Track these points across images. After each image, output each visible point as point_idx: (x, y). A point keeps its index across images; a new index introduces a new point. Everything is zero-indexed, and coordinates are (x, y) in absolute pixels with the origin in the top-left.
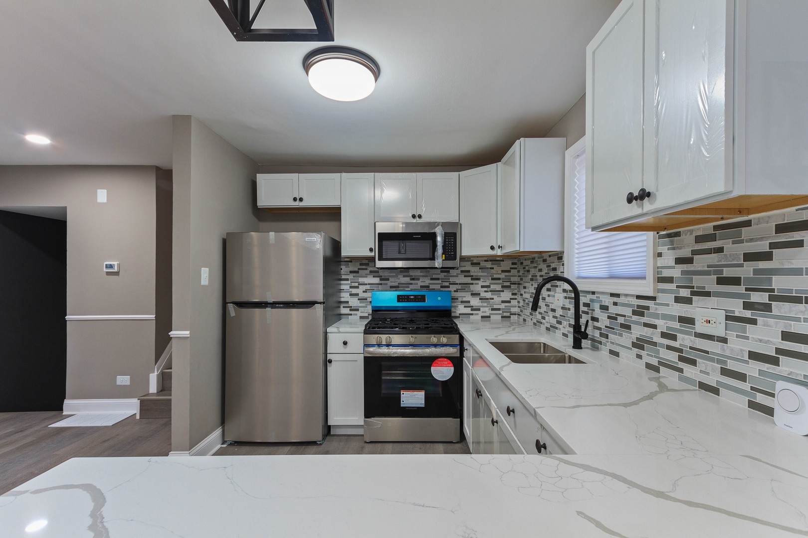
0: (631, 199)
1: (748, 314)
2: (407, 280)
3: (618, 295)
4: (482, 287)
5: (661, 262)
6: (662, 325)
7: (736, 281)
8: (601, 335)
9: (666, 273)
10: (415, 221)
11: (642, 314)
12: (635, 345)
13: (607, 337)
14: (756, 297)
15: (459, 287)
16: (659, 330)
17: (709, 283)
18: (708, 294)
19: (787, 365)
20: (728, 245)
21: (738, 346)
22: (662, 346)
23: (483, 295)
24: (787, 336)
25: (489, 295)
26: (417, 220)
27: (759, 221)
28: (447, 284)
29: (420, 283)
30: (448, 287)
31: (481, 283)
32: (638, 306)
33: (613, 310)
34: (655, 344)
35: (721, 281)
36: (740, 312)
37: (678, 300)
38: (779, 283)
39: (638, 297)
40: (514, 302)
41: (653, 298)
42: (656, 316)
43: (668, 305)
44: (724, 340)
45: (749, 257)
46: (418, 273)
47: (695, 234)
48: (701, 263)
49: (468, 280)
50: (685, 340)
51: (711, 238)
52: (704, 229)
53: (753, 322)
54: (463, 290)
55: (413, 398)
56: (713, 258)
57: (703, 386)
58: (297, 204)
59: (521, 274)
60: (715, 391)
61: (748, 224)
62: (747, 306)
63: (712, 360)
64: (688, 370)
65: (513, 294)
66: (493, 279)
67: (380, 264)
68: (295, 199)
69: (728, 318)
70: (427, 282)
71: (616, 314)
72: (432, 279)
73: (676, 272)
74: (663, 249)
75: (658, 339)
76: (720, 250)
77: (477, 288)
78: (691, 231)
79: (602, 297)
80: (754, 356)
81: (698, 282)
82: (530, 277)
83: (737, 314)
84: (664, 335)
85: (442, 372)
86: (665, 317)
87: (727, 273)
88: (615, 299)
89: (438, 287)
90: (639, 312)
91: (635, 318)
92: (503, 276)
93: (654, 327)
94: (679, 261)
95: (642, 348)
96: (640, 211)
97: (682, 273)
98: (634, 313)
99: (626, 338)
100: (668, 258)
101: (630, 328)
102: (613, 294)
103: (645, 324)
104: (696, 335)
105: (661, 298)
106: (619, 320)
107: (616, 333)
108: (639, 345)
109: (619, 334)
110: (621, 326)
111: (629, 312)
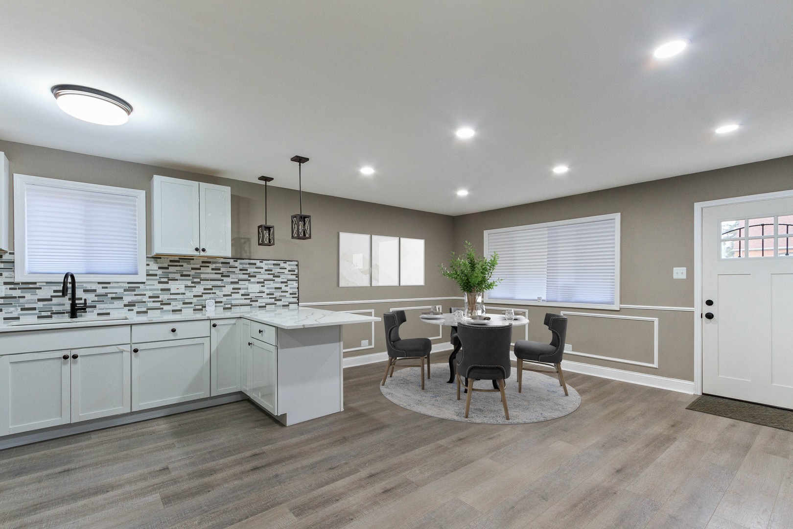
0: (197, 250)
1: (193, 285)
3: (109, 283)
5: (148, 268)
6: (149, 293)
7: (189, 276)
9: (152, 272)
11: (134, 291)
12: (126, 305)
13: (97, 307)
14: (195, 280)
16: (147, 296)
17: (178, 276)
18: (177, 280)
19: (205, 296)
20: (185, 265)
21: (189, 294)
22: (148, 302)
24: (205, 289)
27: (197, 259)
32: (129, 287)
33: (100, 291)
34: (145, 302)
35: (182, 276)
36: (189, 283)
37: (160, 283)
38: (203, 276)
39: (129, 283)
41: (144, 283)
42: (146, 290)
43: (154, 285)
44: (184, 294)
45: (193, 269)
48: (171, 269)
50: (164, 297)
51: (178, 262)
52: (175, 258)
53: (195, 287)
56: (179, 268)
57: (174, 311)
60: (180, 310)
61: (193, 259)
62: (192, 283)
63: (179, 301)
64: (166, 308)
69: (185, 287)
71: (106, 293)
73: (160, 272)
74: (152, 263)
75: (145, 299)
76: (182, 266)
78: (168, 258)
80: (195, 296)
81: (171, 276)
83: (189, 285)
84: (150, 297)
86: (150, 290)
87: (185, 273)
88: (105, 285)
90: (131, 290)
91: (125, 293)
93: (145, 295)
94: (160, 268)
95: (134, 306)
96: (199, 254)
97: (163, 272)
98: (125, 290)
99: (118, 304)
100: (154, 267)
101: (121, 298)
102: (99, 283)
103: (135, 295)
104: (171, 294)
105: (148, 283)
106: (110, 296)
107: (107, 303)
108: (131, 305)
109: (110, 303)
110: (112, 298)
111: (121, 291)
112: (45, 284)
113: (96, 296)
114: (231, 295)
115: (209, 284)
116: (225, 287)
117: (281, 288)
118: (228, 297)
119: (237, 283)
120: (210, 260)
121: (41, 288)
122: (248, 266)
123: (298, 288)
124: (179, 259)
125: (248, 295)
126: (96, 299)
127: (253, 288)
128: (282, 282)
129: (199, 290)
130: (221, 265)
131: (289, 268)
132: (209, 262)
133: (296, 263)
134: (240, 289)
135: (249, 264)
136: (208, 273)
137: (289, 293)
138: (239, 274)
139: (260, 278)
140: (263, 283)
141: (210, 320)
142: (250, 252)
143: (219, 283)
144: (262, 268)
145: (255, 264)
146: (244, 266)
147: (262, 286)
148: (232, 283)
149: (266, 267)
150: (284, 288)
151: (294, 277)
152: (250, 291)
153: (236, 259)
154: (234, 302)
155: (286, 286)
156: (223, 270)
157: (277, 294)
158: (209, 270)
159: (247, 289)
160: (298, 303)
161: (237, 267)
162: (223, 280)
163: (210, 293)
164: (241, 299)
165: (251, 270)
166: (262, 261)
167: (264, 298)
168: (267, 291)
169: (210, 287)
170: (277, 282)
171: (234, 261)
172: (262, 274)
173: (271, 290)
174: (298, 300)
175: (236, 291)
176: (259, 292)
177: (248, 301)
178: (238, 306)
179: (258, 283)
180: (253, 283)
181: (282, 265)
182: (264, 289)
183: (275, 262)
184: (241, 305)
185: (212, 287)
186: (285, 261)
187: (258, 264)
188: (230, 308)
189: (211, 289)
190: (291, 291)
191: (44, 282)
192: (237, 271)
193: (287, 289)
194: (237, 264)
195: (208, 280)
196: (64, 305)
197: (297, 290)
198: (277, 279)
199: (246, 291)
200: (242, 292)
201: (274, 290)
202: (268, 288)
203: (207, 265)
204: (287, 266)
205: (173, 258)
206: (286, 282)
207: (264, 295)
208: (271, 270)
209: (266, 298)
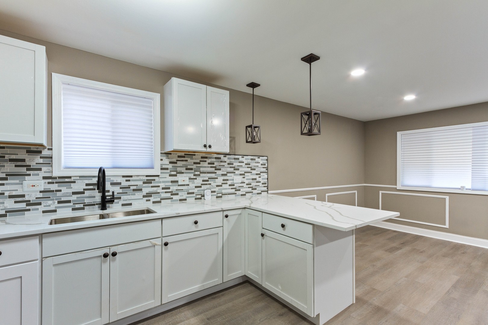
0: (205, 146)
1: (195, 177)
3: (131, 176)
5: (162, 162)
6: (162, 185)
7: (192, 169)
9: (164, 167)
11: (151, 183)
13: (120, 198)
14: (197, 173)
16: (161, 187)
17: (183, 170)
18: (183, 173)
19: (203, 187)
20: (189, 159)
21: (192, 185)
22: (162, 192)
24: (203, 181)
27: (197, 155)
32: (147, 180)
33: (125, 184)
34: (159, 193)
35: (187, 169)
36: (192, 177)
37: (170, 175)
38: (202, 169)
39: (147, 176)
41: (158, 176)
42: (160, 182)
43: (166, 178)
44: (188, 185)
45: (195, 163)
47: (177, 155)
48: (180, 164)
50: (173, 188)
51: (184, 157)
52: (181, 154)
53: (196, 179)
56: (184, 163)
57: (180, 200)
60: (185, 200)
61: (195, 155)
62: (194, 175)
63: (185, 191)
64: (175, 197)
69: (189, 179)
71: (129, 186)
73: (170, 166)
74: (164, 158)
75: (159, 190)
76: (187, 161)
78: (176, 154)
80: (196, 187)
81: (179, 169)
83: (192, 178)
84: (163, 189)
86: (164, 182)
87: (189, 167)
88: (128, 178)
90: (148, 182)
91: (145, 185)
93: (159, 186)
94: (171, 163)
95: (151, 196)
96: (206, 150)
97: (173, 166)
98: (144, 183)
99: (139, 195)
100: (166, 161)
101: (141, 190)
102: (124, 176)
103: (152, 187)
104: (179, 185)
105: (161, 176)
106: (132, 188)
107: (129, 195)
108: (149, 195)
109: (132, 195)
110: (134, 190)
111: (140, 183)
112: (78, 178)
113: (121, 188)
114: (222, 186)
115: (206, 176)
116: (217, 178)
117: (256, 179)
118: (220, 188)
119: (226, 175)
120: (207, 156)
121: (74, 182)
122: (233, 160)
123: (267, 179)
124: (185, 154)
125: (234, 185)
126: (121, 191)
127: (237, 179)
128: (257, 174)
129: (199, 181)
130: (214, 160)
131: (261, 162)
132: (206, 158)
133: (266, 158)
134: (227, 180)
135: (235, 159)
136: (205, 167)
137: (261, 183)
138: (228, 167)
139: (242, 170)
140: (244, 175)
141: (223, 211)
142: (235, 149)
143: (213, 175)
144: (243, 162)
145: (238, 159)
146: (231, 160)
147: (243, 177)
148: (223, 175)
149: (246, 162)
150: (258, 179)
151: (264, 170)
152: (235, 182)
154: (224, 191)
155: (259, 177)
156: (216, 164)
157: (254, 184)
158: (206, 164)
159: (233, 180)
160: (268, 191)
161: (226, 162)
162: (216, 173)
163: (207, 184)
164: (229, 189)
165: (236, 164)
166: (243, 156)
167: (244, 188)
168: (247, 182)
169: (207, 179)
170: (253, 174)
171: (224, 156)
172: (243, 168)
173: (249, 181)
174: (267, 188)
175: (225, 182)
176: (242, 183)
177: (233, 191)
178: (226, 194)
179: (241, 175)
180: (237, 175)
181: (257, 160)
182: (245, 180)
183: (252, 157)
184: (229, 194)
185: (209, 178)
186: (259, 157)
187: (241, 159)
188: (221, 197)
189: (208, 181)
190: (262, 181)
191: (78, 176)
192: (226, 164)
193: (260, 179)
194: (226, 159)
195: (205, 173)
196: (94, 197)
197: (267, 180)
198: (254, 172)
199: (232, 182)
200: (229, 182)
201: (252, 181)
202: (247, 179)
203: (205, 160)
204: (260, 160)
205: (180, 154)
206: (259, 174)
207: (244, 185)
208: (249, 164)
209: (246, 188)
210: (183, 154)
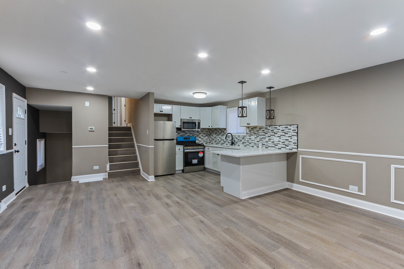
0: (247, 124)
1: (257, 137)
2: (184, 134)
3: (239, 136)
4: (201, 136)
5: (247, 131)
6: (247, 140)
7: (256, 134)
8: (236, 143)
9: (247, 133)
10: (190, 119)
11: (244, 139)
12: (242, 143)
13: (237, 143)
15: (196, 136)
17: (253, 134)
18: (253, 135)
20: (255, 129)
23: (202, 137)
24: (260, 139)
25: (203, 138)
26: (191, 119)
28: (194, 135)
29: (187, 135)
30: (194, 136)
31: (201, 135)
33: (238, 138)
35: (254, 134)
37: (249, 136)
38: (259, 134)
39: (243, 136)
40: (208, 139)
41: (246, 136)
42: (246, 139)
44: (254, 140)
45: (257, 131)
46: (187, 132)
48: (252, 131)
49: (198, 134)
50: (250, 141)
53: (257, 138)
54: (197, 136)
55: (195, 161)
56: (253, 131)
57: (252, 146)
58: (161, 112)
59: (210, 132)
60: (253, 146)
61: (257, 127)
62: (257, 136)
63: (253, 143)
64: (250, 145)
65: (208, 137)
66: (204, 134)
67: (183, 130)
68: (161, 111)
69: (255, 138)
70: (189, 134)
72: (190, 134)
73: (249, 132)
74: (247, 129)
75: (246, 142)
76: (254, 130)
77: (200, 136)
79: (236, 137)
80: (257, 141)
81: (251, 134)
82: (215, 133)
84: (247, 141)
85: (201, 155)
86: (247, 138)
87: (255, 133)
88: (239, 137)
89: (191, 136)
91: (242, 139)
92: (206, 133)
94: (249, 131)
95: (244, 143)
98: (242, 138)
101: (242, 141)
102: (238, 136)
105: (247, 136)
110: (240, 141)
111: (241, 138)
113: (237, 140)
114: (268, 142)
115: (261, 137)
116: (266, 138)
117: (288, 140)
118: (267, 143)
119: (270, 136)
122: (274, 129)
123: (297, 140)
125: (274, 142)
127: (276, 139)
128: (289, 137)
129: (258, 139)
130: (265, 129)
131: (293, 129)
132: (261, 128)
133: (297, 126)
134: (271, 139)
135: (275, 128)
136: (261, 133)
137: (292, 142)
138: (271, 133)
139: (279, 134)
140: (280, 137)
142: (275, 122)
143: (264, 137)
144: (280, 130)
145: (277, 128)
146: (273, 129)
147: (280, 138)
148: (268, 136)
149: (281, 129)
150: (290, 140)
151: (295, 134)
152: (274, 140)
153: (270, 126)
154: (269, 145)
155: (291, 139)
156: (265, 131)
157: (287, 143)
158: (261, 131)
159: (273, 139)
160: (297, 149)
161: (270, 130)
162: (265, 135)
163: (261, 141)
164: (271, 144)
165: (275, 131)
166: (280, 126)
168: (282, 141)
170: (286, 137)
172: (280, 133)
173: (283, 141)
174: (297, 147)
175: (270, 140)
176: (278, 141)
177: (274, 145)
178: (270, 147)
179: (278, 137)
180: (276, 137)
181: (289, 127)
182: (280, 140)
183: (286, 126)
186: (291, 125)
187: (278, 128)
188: (268, 148)
189: (262, 139)
190: (293, 142)
192: (270, 131)
193: (291, 140)
194: (270, 128)
195: (261, 135)
197: (297, 141)
198: (286, 135)
200: (272, 141)
201: (285, 141)
202: (282, 140)
203: (261, 129)
204: (292, 128)
205: (252, 127)
206: (291, 137)
207: (280, 143)
208: (284, 131)
209: (282, 144)
210: (253, 127)
